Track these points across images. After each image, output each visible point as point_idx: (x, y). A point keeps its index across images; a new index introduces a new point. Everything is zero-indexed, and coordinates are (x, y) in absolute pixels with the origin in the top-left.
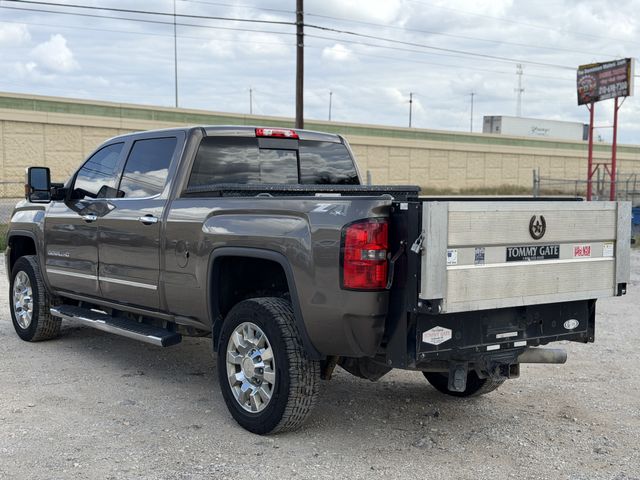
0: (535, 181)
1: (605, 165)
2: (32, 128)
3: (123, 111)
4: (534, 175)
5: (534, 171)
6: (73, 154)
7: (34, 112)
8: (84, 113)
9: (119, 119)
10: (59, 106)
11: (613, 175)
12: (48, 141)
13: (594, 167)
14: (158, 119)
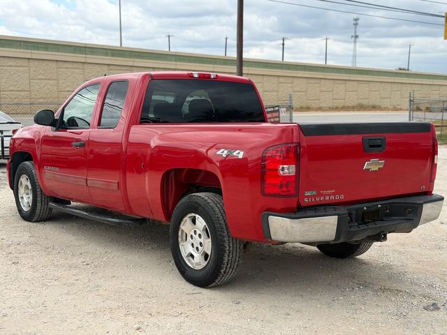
0: (411, 101)
2: (20, 62)
3: (87, 50)
5: (410, 93)
6: (51, 82)
7: (22, 50)
8: (58, 52)
9: (84, 56)
10: (40, 45)
12: (32, 72)
14: (112, 56)
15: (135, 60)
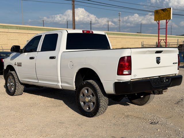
0: (142, 45)
1: (163, 40)
3: (9, 27)
4: (142, 44)
5: (142, 42)
9: (8, 29)
11: (166, 43)
13: (160, 40)
14: (20, 29)
15: (30, 31)
